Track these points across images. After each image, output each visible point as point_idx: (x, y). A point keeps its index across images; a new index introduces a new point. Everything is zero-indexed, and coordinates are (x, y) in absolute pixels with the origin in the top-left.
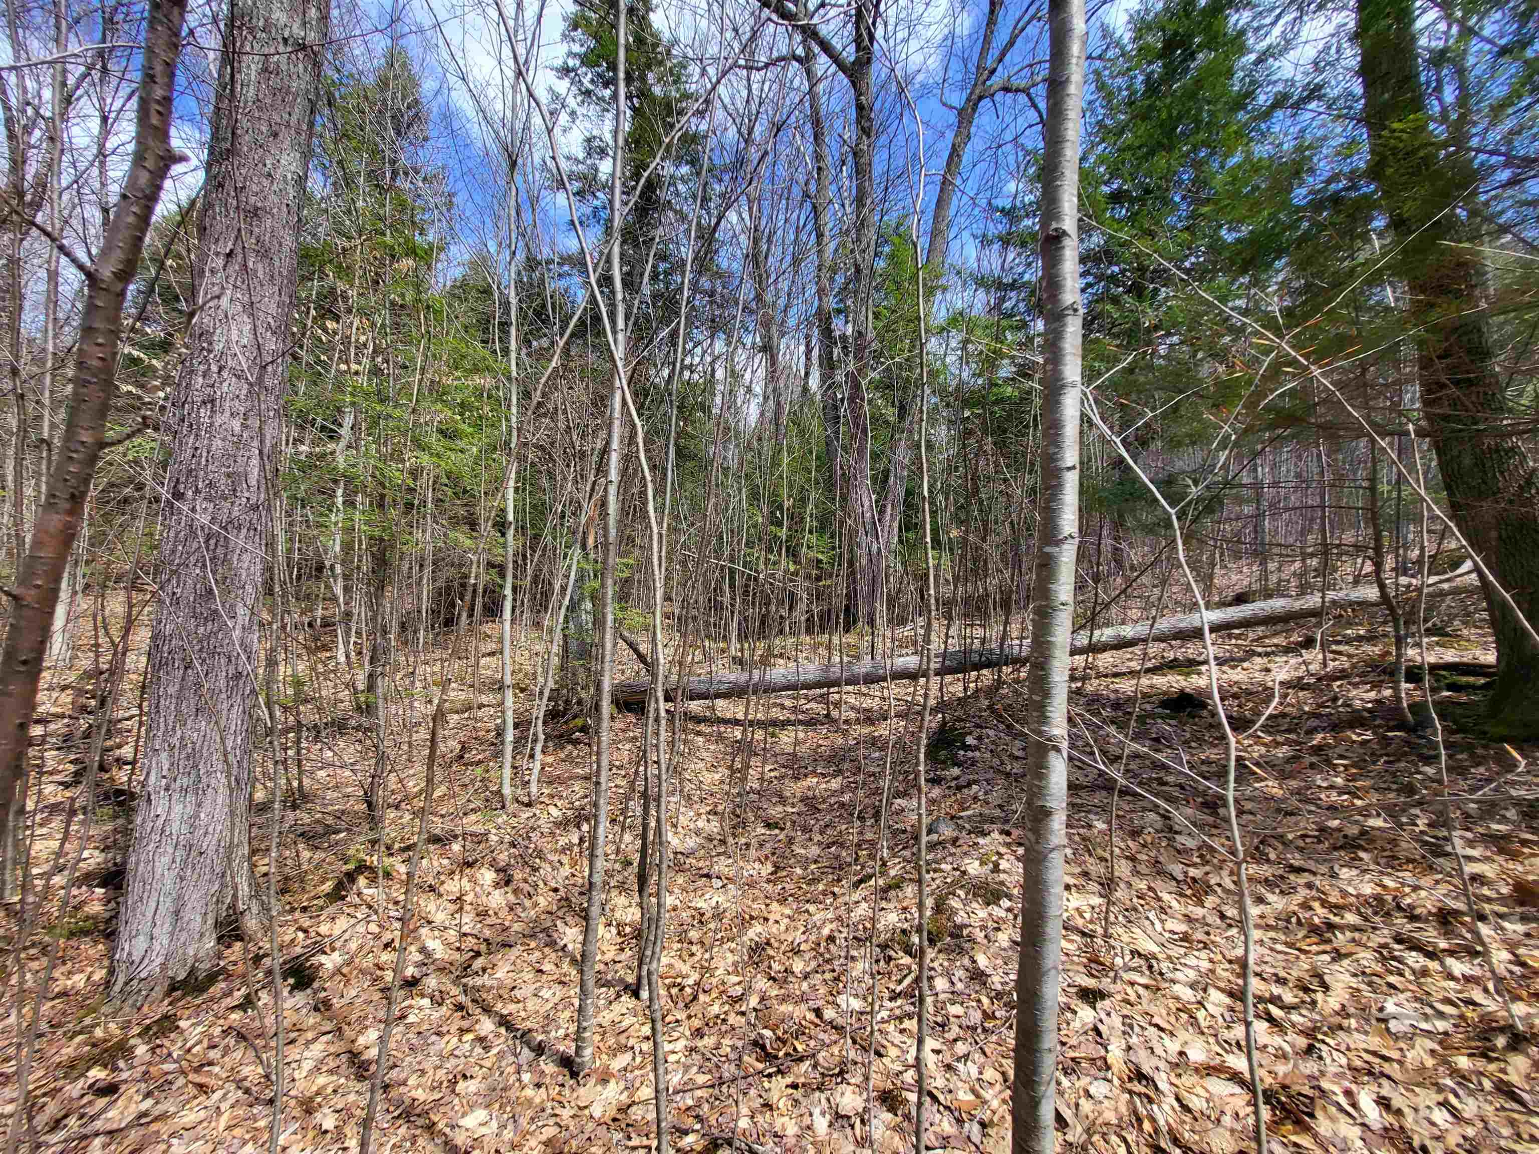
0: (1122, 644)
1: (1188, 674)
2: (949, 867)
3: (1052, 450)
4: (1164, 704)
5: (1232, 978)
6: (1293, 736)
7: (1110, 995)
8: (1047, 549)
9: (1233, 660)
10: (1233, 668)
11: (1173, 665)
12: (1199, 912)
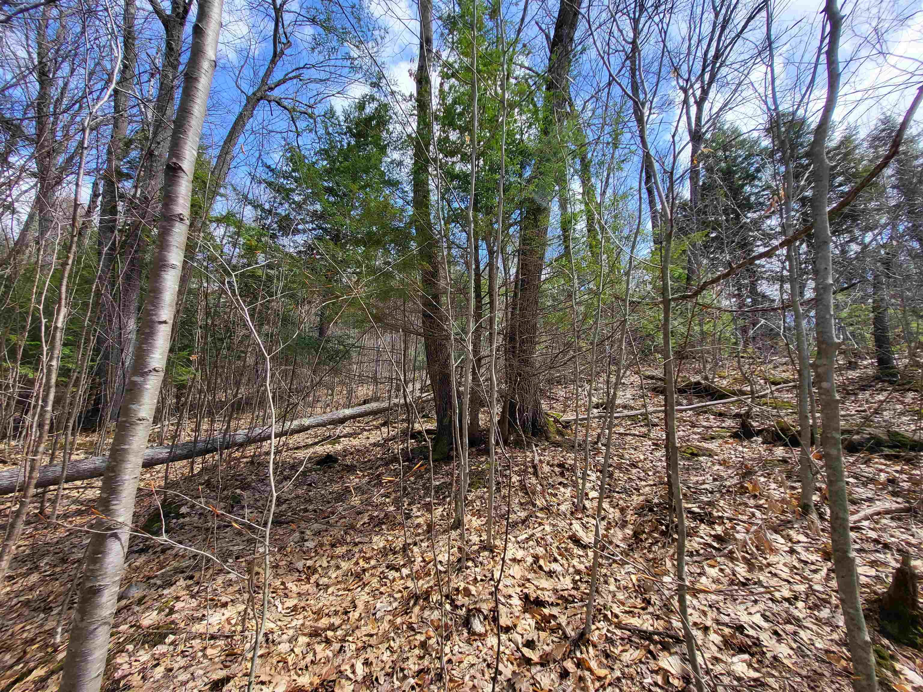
0: (303, 429)
1: (334, 444)
2: (126, 627)
3: (150, 307)
4: (318, 463)
5: (312, 624)
6: (371, 471)
7: (235, 676)
8: (135, 379)
9: (355, 434)
10: (354, 438)
11: (325, 439)
12: (306, 587)
